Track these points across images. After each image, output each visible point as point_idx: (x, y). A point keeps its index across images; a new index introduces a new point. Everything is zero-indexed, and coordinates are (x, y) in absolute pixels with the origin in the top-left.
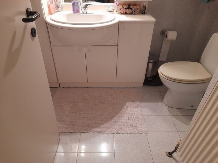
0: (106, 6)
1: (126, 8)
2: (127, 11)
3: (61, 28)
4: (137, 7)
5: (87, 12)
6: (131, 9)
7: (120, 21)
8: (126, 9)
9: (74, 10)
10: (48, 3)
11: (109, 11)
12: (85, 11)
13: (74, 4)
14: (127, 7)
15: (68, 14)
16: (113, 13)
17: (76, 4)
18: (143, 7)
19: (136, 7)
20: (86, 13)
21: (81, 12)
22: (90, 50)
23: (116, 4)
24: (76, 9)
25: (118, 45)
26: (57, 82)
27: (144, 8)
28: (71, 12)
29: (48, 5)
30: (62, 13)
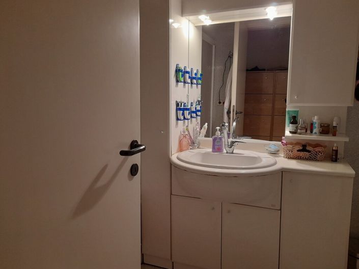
0: (265, 145)
1: (298, 149)
2: (301, 155)
3: (186, 170)
4: (320, 150)
5: (234, 152)
6: (309, 151)
7: (283, 169)
8: (298, 151)
9: (214, 148)
10: (180, 137)
11: (271, 153)
12: (230, 150)
13: (214, 140)
14: (301, 148)
15: (204, 152)
16: (275, 156)
17: (218, 140)
18: (333, 150)
19: (317, 149)
20: (232, 153)
21: (225, 151)
22: (229, 212)
23: (282, 143)
24: (216, 147)
25: (281, 210)
26: (170, 258)
27: (334, 152)
28: (211, 150)
29: (179, 139)
30: (196, 151)
